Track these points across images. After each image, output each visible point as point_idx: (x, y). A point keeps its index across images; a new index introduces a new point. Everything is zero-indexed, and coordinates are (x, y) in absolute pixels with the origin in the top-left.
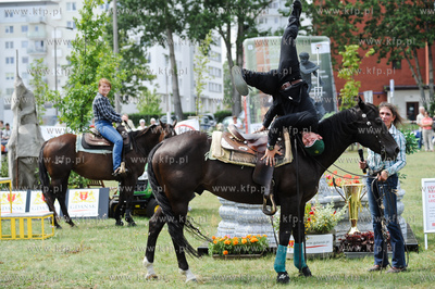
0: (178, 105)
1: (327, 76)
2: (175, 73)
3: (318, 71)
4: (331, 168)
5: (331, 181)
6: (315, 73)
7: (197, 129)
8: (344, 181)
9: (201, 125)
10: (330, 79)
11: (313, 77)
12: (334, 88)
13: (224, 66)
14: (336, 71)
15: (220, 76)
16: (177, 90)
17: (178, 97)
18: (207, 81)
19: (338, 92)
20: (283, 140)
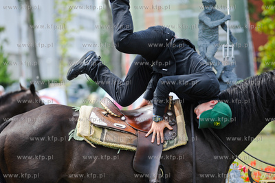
0: (36, 69)
1: (240, 30)
2: (31, 22)
3: (227, 23)
4: (242, 155)
5: (245, 175)
6: (223, 25)
7: (63, 102)
8: (264, 175)
9: (68, 96)
10: (244, 34)
11: (221, 31)
12: (251, 46)
13: (101, 15)
14: (254, 22)
15: (93, 29)
16: (34, 49)
17: (36, 58)
18: (74, 35)
19: (257, 51)
20: (174, 116)
